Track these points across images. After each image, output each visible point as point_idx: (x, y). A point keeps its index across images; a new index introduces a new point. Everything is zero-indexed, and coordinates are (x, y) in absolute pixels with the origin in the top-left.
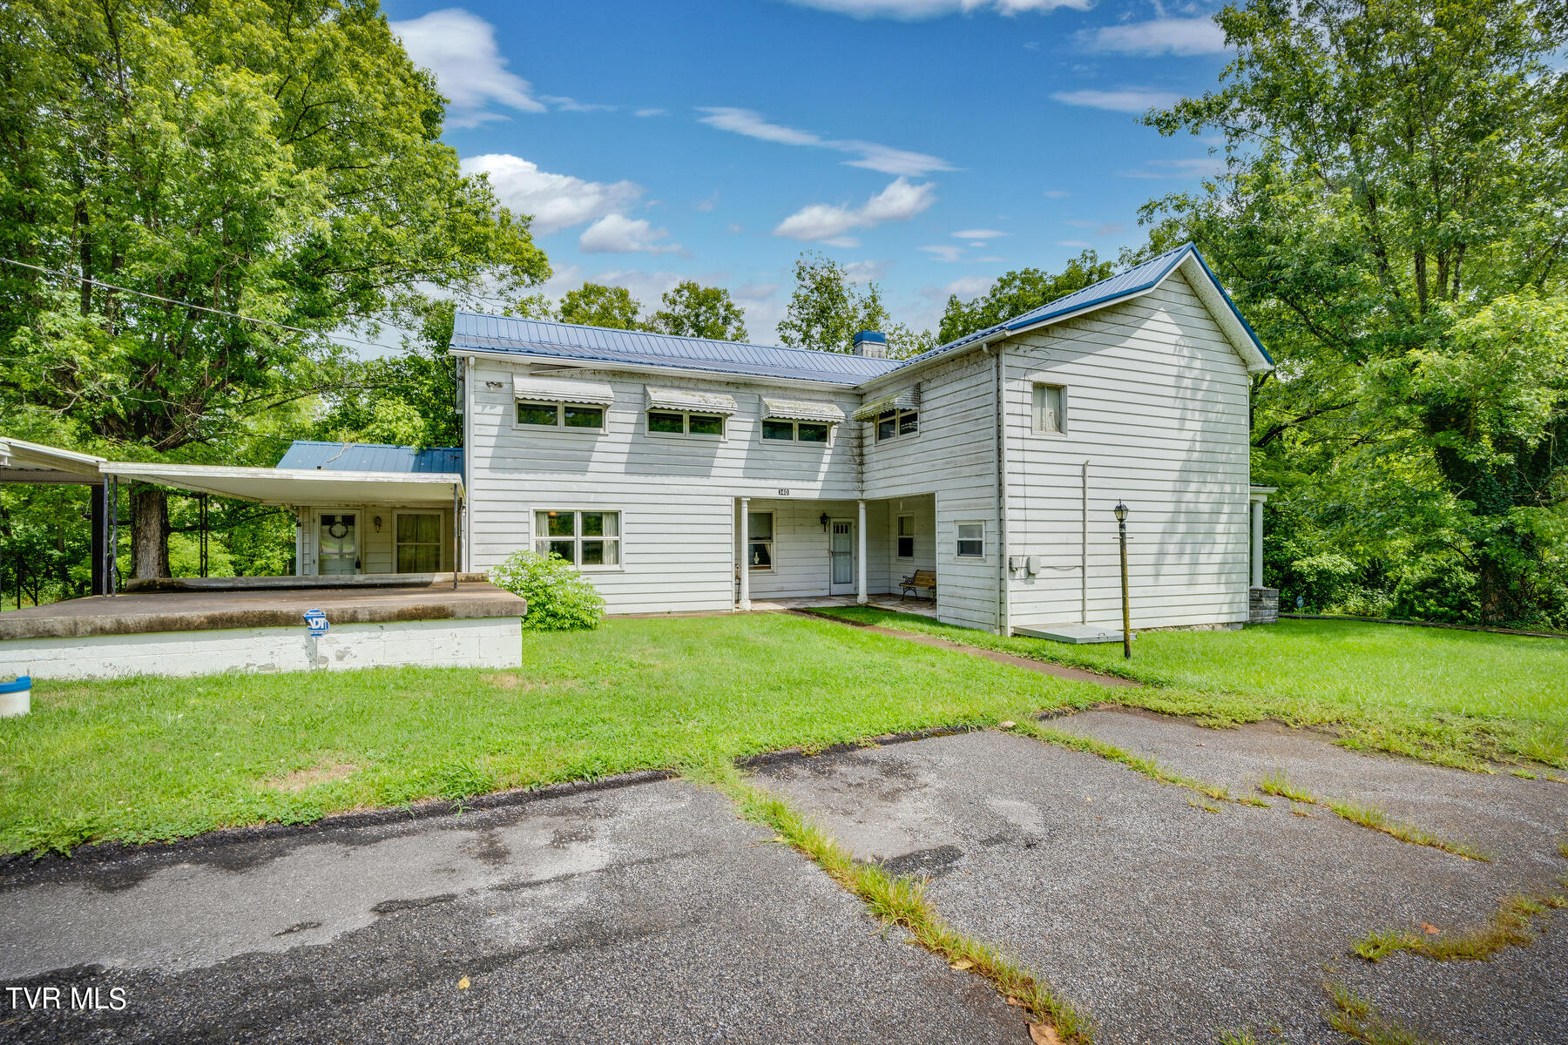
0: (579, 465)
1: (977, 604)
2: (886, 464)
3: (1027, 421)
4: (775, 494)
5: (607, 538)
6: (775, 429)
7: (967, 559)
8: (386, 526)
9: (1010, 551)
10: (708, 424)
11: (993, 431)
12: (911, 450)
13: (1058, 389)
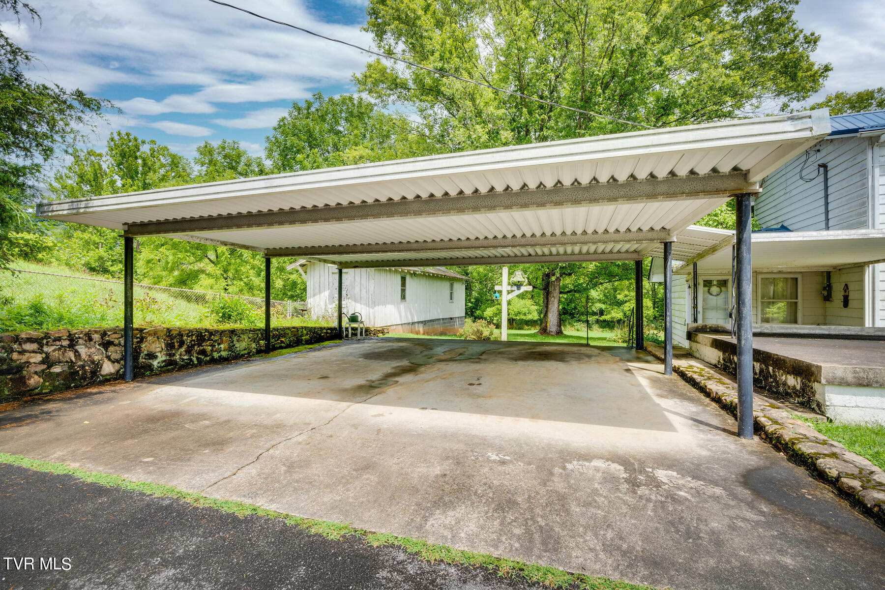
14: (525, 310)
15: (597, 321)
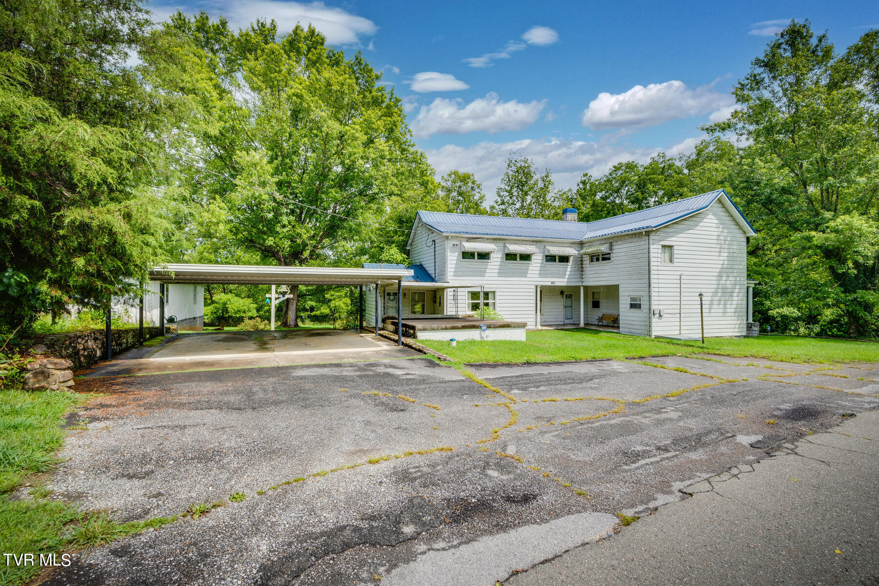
0: (482, 273)
1: (639, 327)
2: (595, 272)
3: (659, 260)
4: (550, 284)
5: (490, 301)
6: (551, 258)
7: (633, 310)
8: (407, 296)
9: (653, 307)
10: (526, 257)
11: (647, 263)
12: (607, 267)
13: (671, 247)
14: (246, 308)
15: (309, 317)
